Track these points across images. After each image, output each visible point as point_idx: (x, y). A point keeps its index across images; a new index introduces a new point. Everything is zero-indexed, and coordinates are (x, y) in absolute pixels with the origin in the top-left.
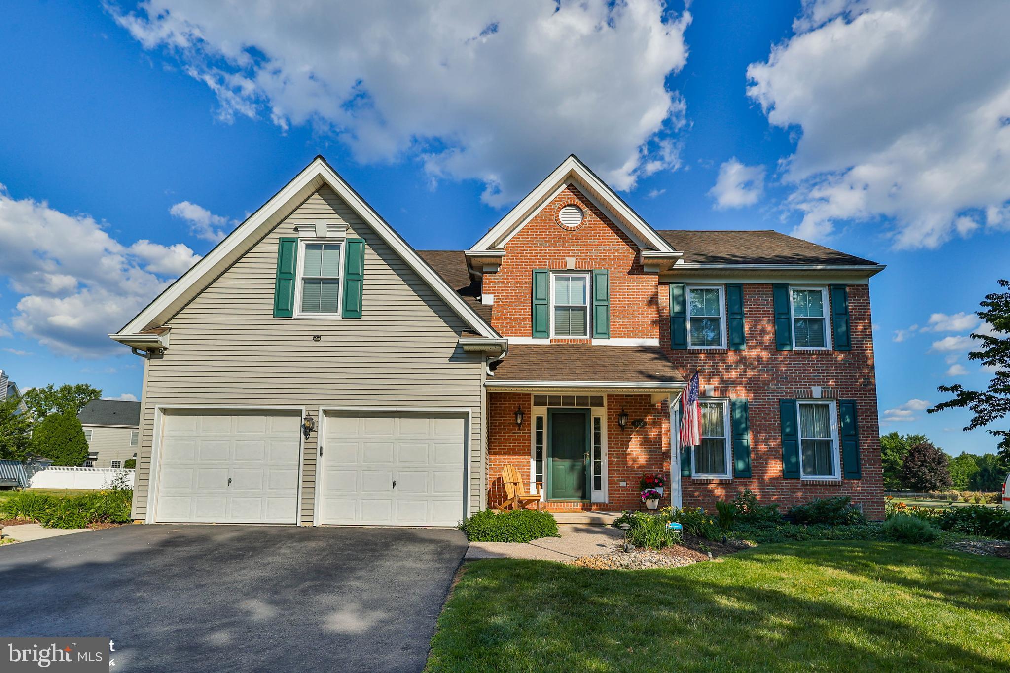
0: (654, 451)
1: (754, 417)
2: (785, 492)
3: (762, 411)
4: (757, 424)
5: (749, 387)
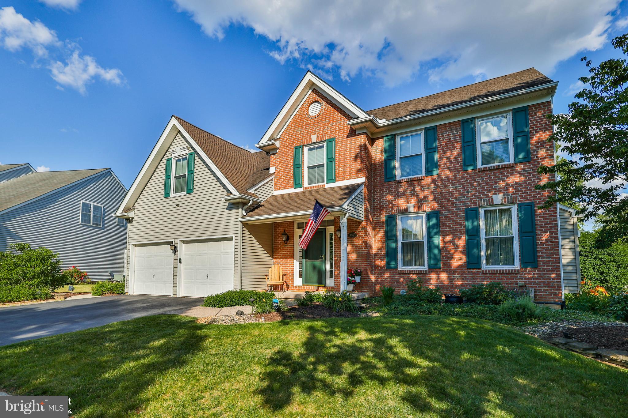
0: (361, 253)
1: (444, 224)
2: (468, 279)
3: (451, 219)
4: (447, 228)
5: (441, 202)
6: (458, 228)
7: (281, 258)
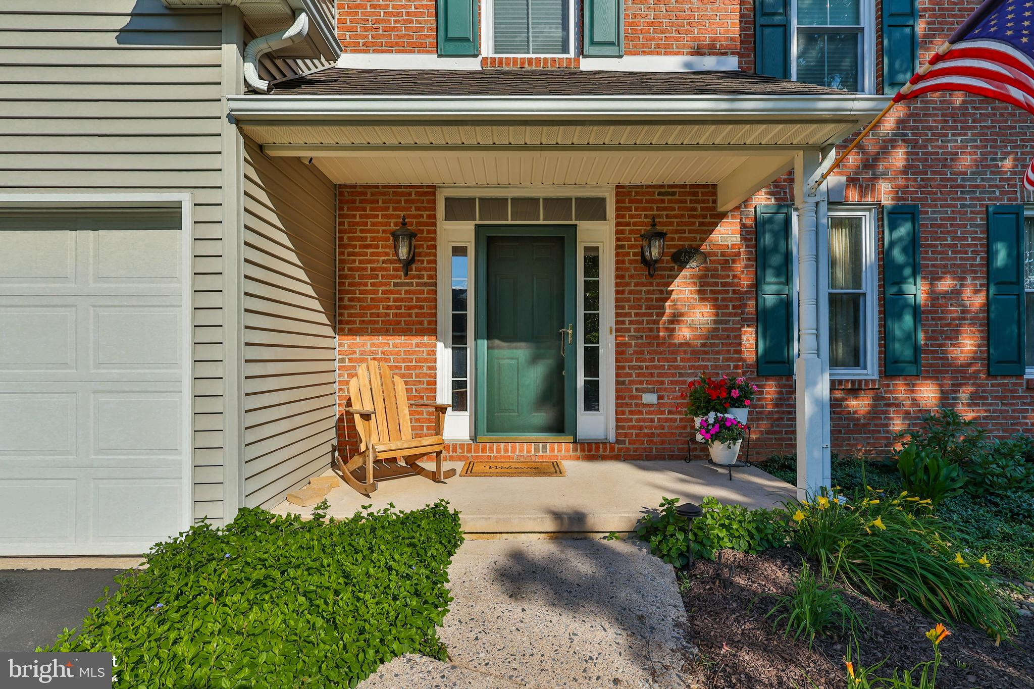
1: (930, 246)
3: (948, 232)
4: (936, 259)
5: (922, 180)
6: (968, 259)
7: (375, 332)
